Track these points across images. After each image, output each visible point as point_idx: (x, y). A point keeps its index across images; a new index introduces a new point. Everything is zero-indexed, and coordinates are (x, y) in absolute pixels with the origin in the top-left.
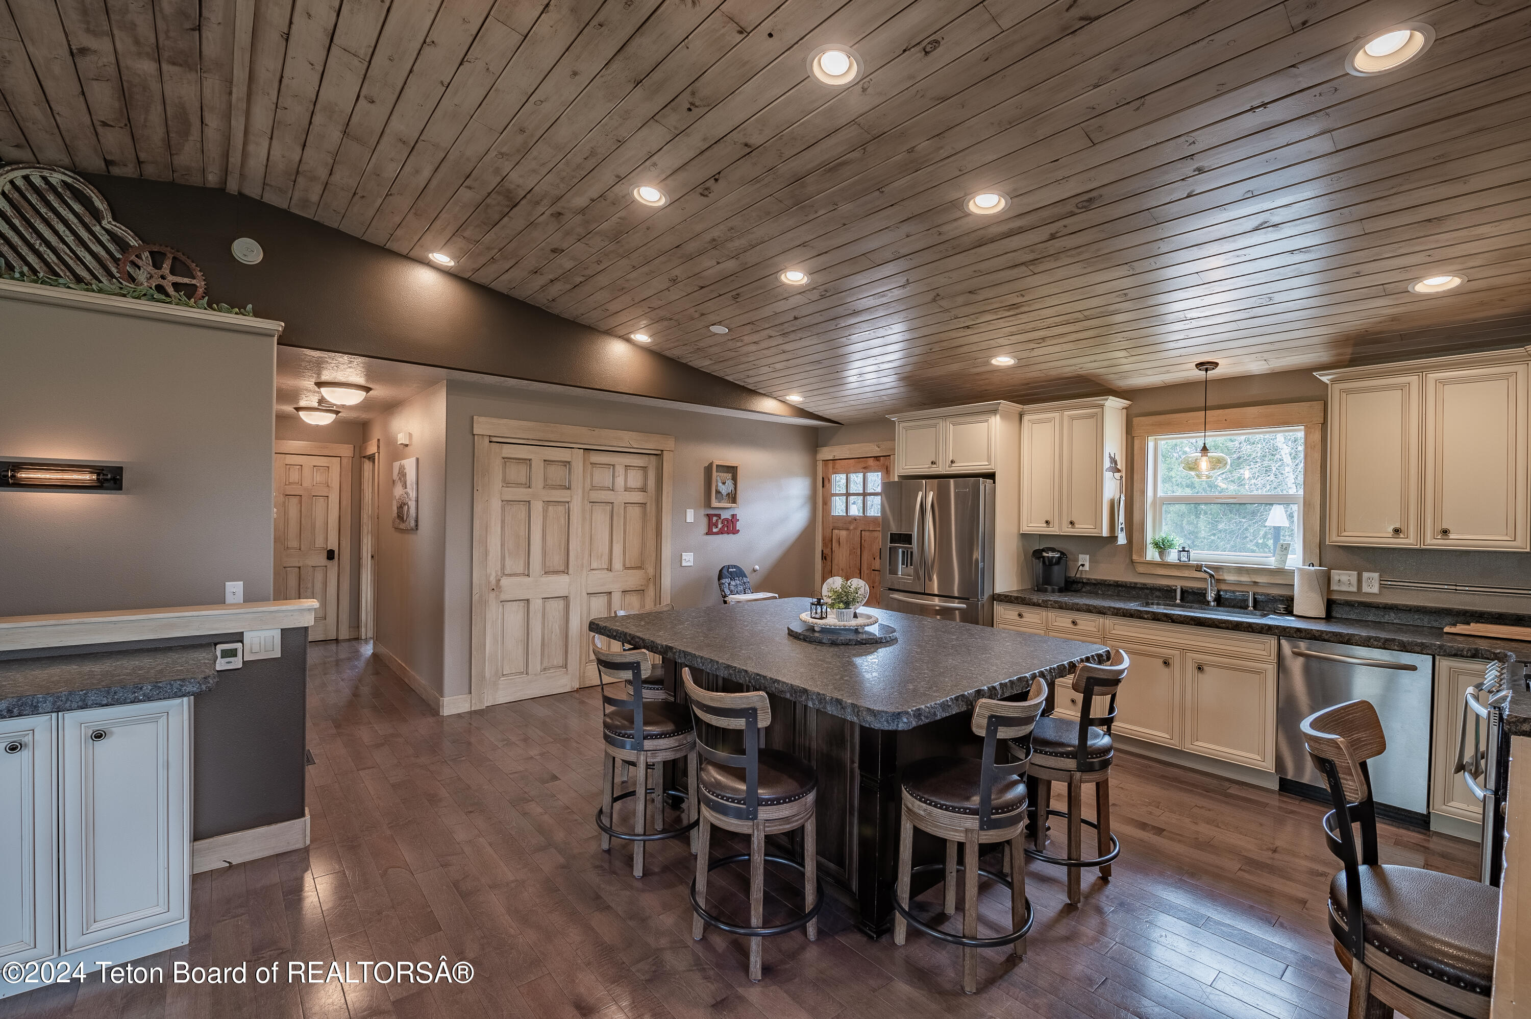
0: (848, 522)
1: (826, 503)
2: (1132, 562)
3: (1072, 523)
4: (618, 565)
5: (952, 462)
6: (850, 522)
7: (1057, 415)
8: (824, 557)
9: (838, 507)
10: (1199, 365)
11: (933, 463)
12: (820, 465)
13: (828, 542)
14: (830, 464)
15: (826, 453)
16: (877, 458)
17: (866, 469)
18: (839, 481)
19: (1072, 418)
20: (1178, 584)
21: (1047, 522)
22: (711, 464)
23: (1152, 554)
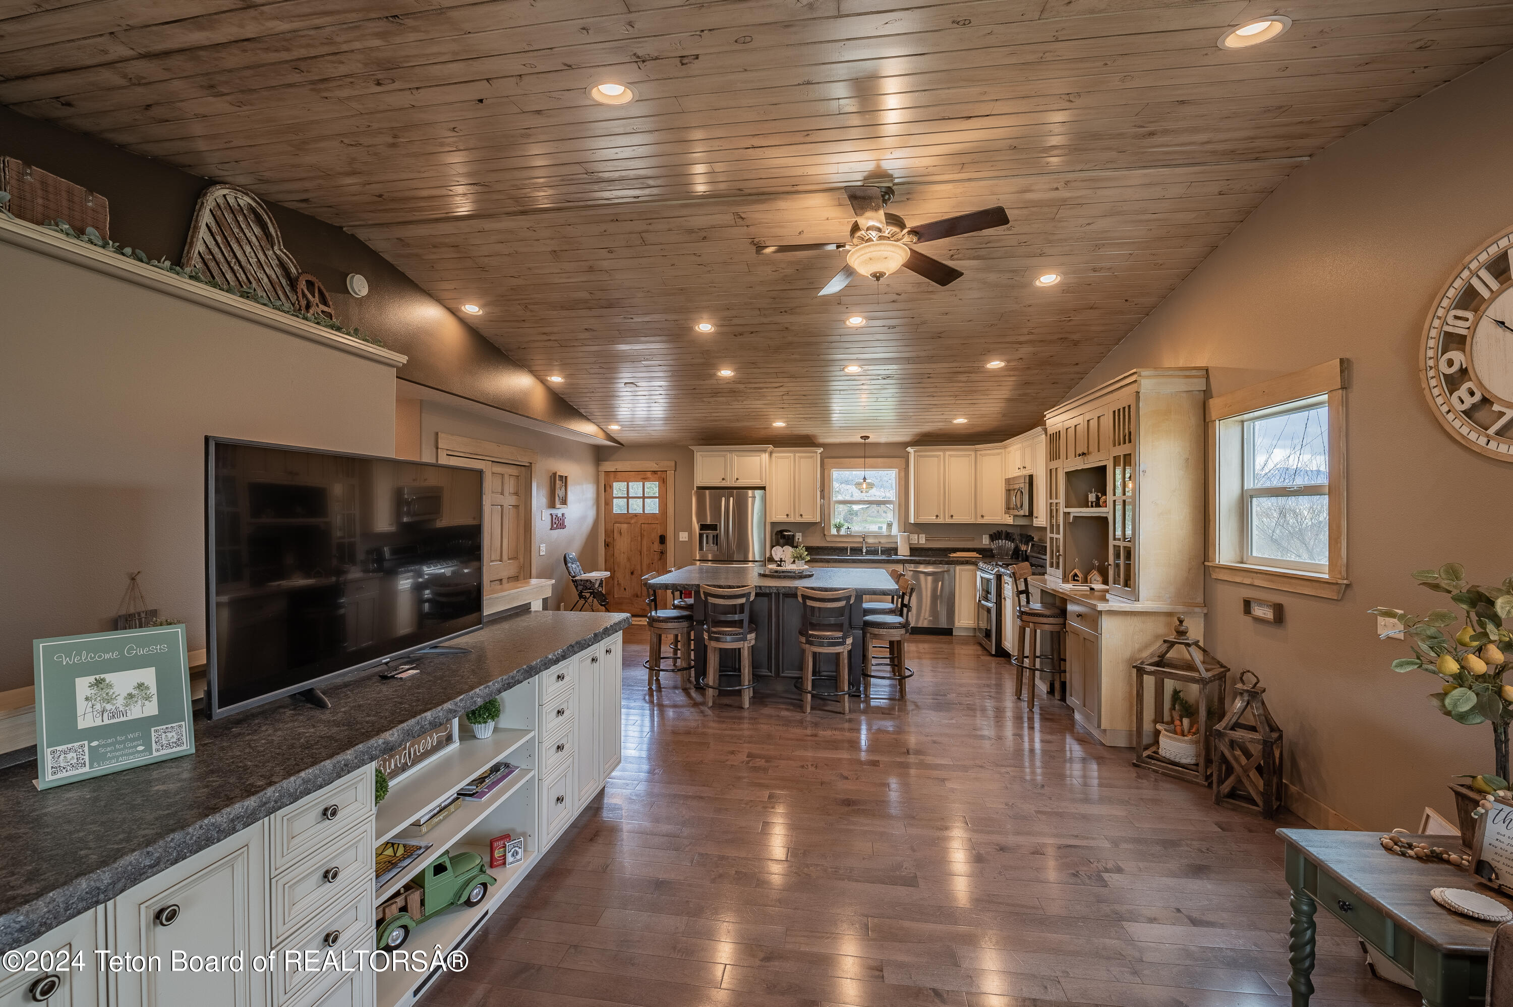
0: (628, 518)
1: (608, 503)
2: (824, 535)
3: (801, 515)
4: (505, 557)
5: (737, 479)
6: (631, 518)
7: (792, 455)
8: (607, 545)
9: (619, 506)
10: (861, 437)
11: (723, 479)
12: (602, 476)
13: (609, 533)
14: (612, 475)
15: (608, 466)
16: (655, 472)
17: (644, 479)
18: (618, 488)
19: (800, 457)
20: (849, 546)
21: (787, 515)
22: (555, 474)
23: (834, 531)
